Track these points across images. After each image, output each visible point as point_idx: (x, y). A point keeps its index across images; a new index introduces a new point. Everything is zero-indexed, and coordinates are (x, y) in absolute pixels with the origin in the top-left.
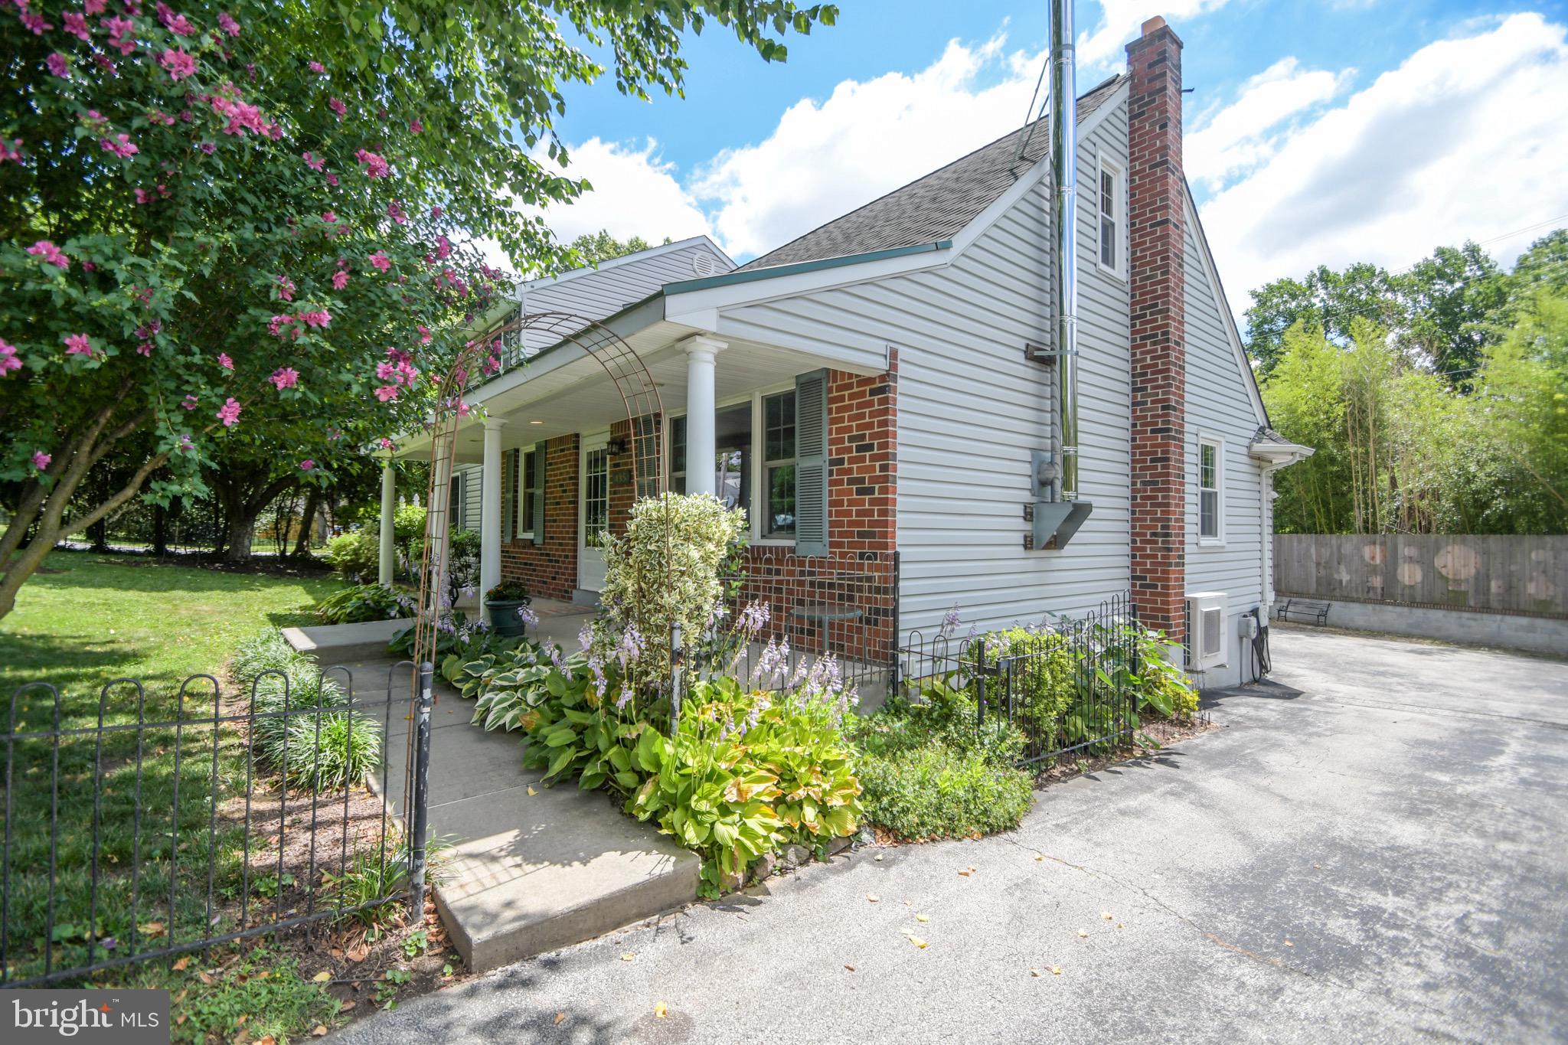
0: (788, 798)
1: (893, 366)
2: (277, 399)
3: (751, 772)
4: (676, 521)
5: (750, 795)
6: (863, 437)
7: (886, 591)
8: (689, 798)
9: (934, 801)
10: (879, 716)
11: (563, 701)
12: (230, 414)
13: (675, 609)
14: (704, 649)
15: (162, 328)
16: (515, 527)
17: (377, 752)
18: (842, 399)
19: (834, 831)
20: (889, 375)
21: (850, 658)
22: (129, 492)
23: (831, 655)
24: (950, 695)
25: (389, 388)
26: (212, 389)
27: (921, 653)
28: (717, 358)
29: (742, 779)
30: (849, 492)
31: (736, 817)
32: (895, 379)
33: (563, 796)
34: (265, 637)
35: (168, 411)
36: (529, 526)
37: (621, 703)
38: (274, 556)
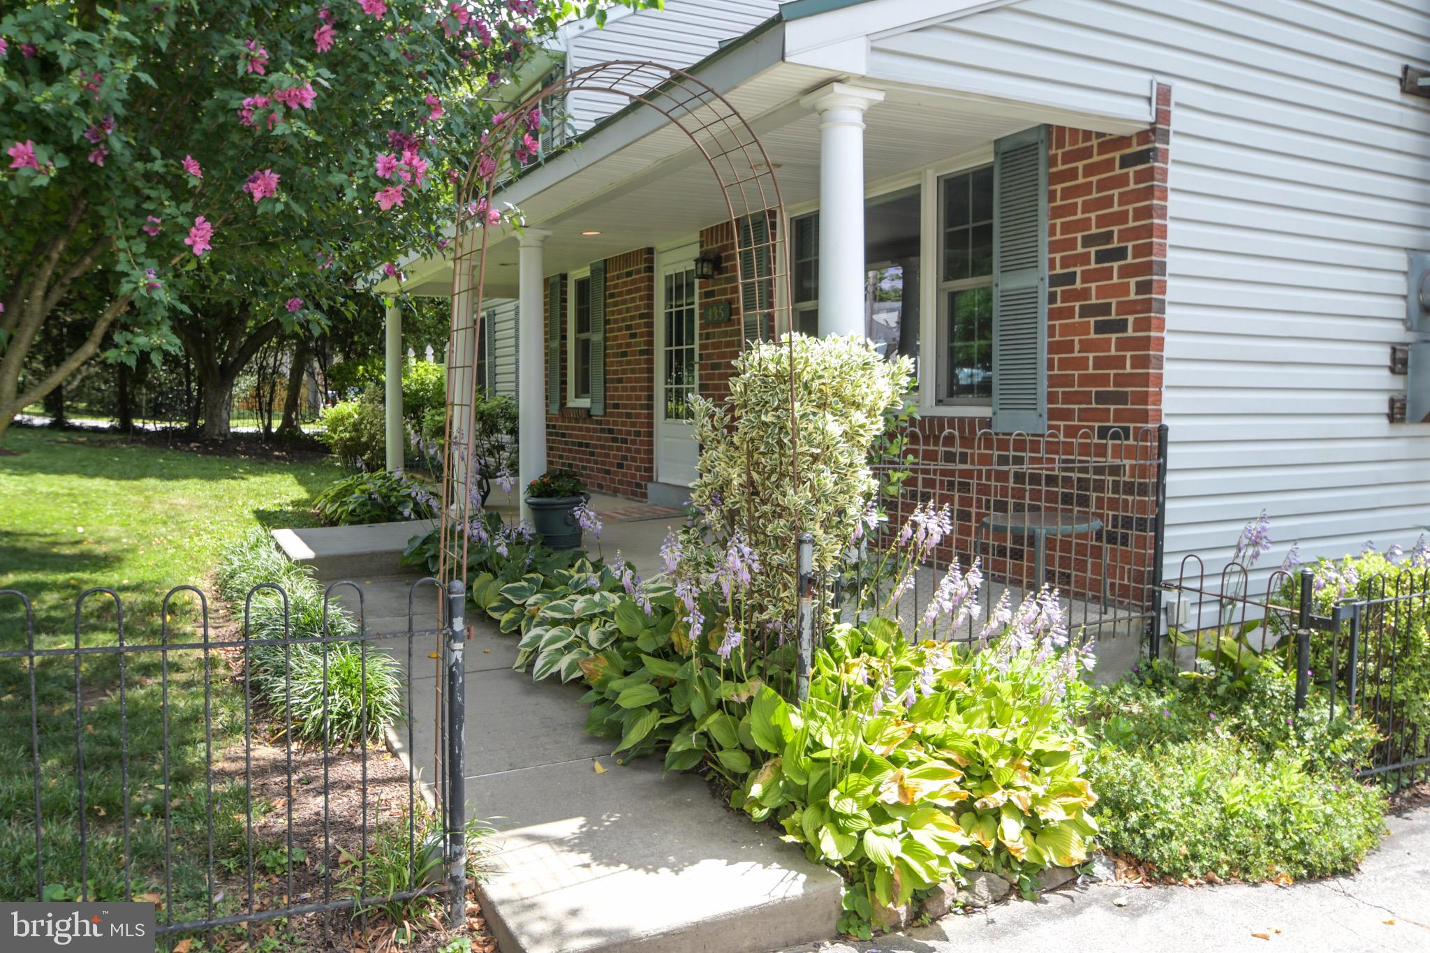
0: (978, 804)
1: (1163, 116)
2: (254, 216)
3: (919, 763)
4: (806, 377)
5: (917, 797)
6: (1108, 237)
7: (1143, 490)
8: (827, 794)
9: (1215, 824)
10: (1128, 689)
11: (639, 643)
12: (200, 239)
13: (804, 513)
14: (847, 575)
15: (115, 125)
16: (564, 390)
17: (397, 699)
18: (1072, 174)
19: (1049, 857)
20: (1156, 132)
21: (1080, 596)
22: (90, 348)
23: (1051, 590)
24: (1247, 660)
25: (392, 190)
26: (178, 207)
27: (1200, 591)
28: (867, 117)
29: (905, 771)
30: (1084, 329)
31: (896, 826)
32: (1165, 138)
33: (644, 778)
34: (253, 540)
35: (128, 239)
36: (583, 389)
37: (725, 650)
38: (258, 433)
